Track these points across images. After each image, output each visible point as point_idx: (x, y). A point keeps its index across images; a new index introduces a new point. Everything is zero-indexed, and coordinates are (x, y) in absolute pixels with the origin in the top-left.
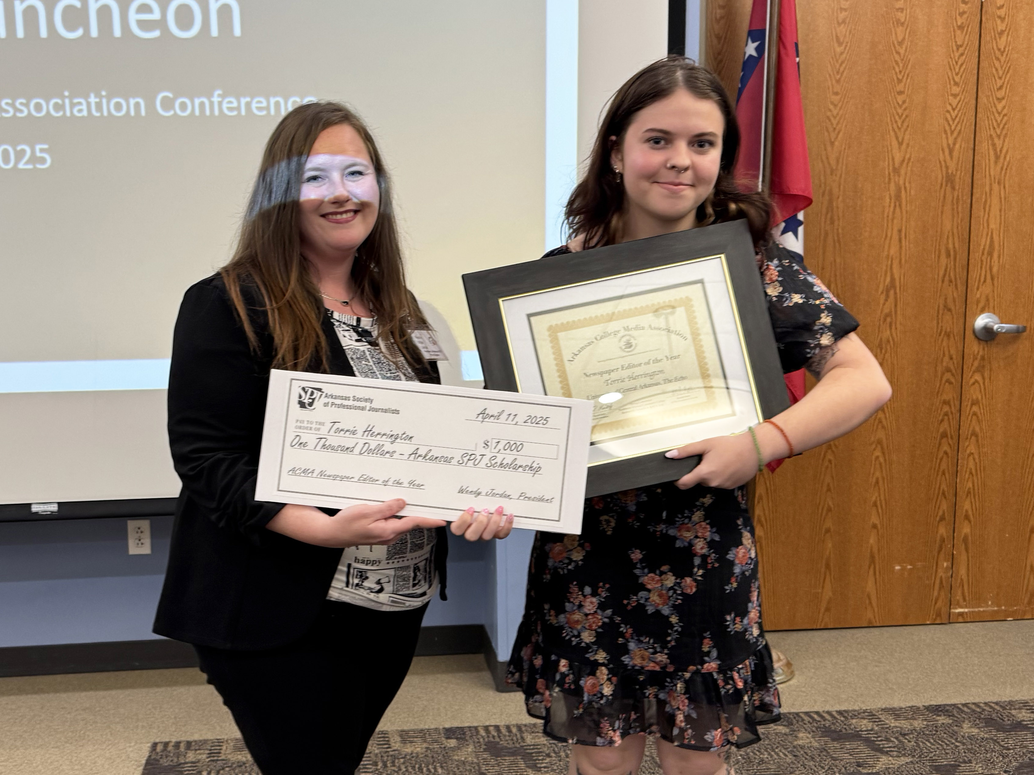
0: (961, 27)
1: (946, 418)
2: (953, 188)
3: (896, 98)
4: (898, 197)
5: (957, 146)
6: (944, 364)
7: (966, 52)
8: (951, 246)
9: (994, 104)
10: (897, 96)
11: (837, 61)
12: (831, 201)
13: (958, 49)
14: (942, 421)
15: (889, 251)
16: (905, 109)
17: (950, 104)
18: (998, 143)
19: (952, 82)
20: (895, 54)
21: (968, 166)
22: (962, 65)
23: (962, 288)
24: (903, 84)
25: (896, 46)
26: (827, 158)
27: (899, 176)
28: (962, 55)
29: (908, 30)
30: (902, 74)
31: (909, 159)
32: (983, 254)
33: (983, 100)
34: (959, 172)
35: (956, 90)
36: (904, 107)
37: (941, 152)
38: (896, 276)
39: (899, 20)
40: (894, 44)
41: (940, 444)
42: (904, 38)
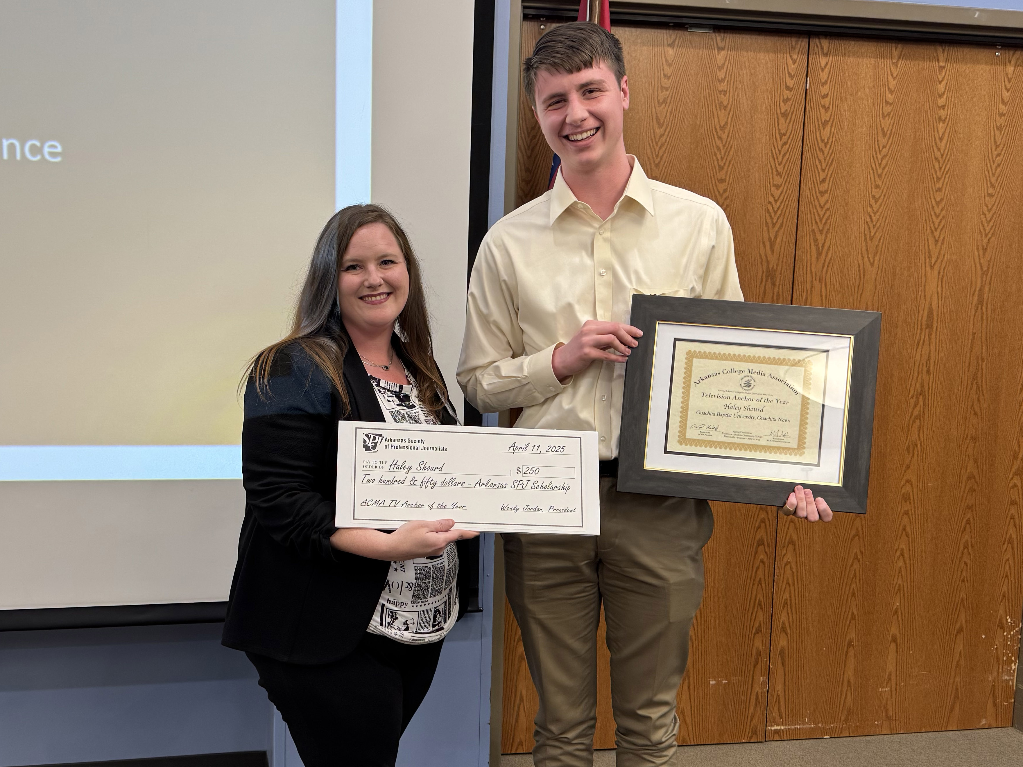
0: (785, 115)
1: (763, 525)
2: (774, 284)
3: (716, 186)
5: (779, 240)
7: (789, 141)
9: (817, 197)
10: (718, 184)
11: (657, 143)
13: (781, 138)
14: (759, 527)
16: (726, 199)
17: (773, 196)
18: (821, 238)
19: (775, 173)
20: (716, 139)
21: (789, 262)
22: (785, 154)
24: (724, 172)
25: (718, 130)
28: (785, 143)
29: (731, 115)
30: (724, 161)
33: (806, 192)
34: (780, 267)
35: (778, 180)
36: (725, 196)
37: (761, 245)
39: (722, 102)
40: (716, 129)
41: (756, 553)
42: (726, 123)
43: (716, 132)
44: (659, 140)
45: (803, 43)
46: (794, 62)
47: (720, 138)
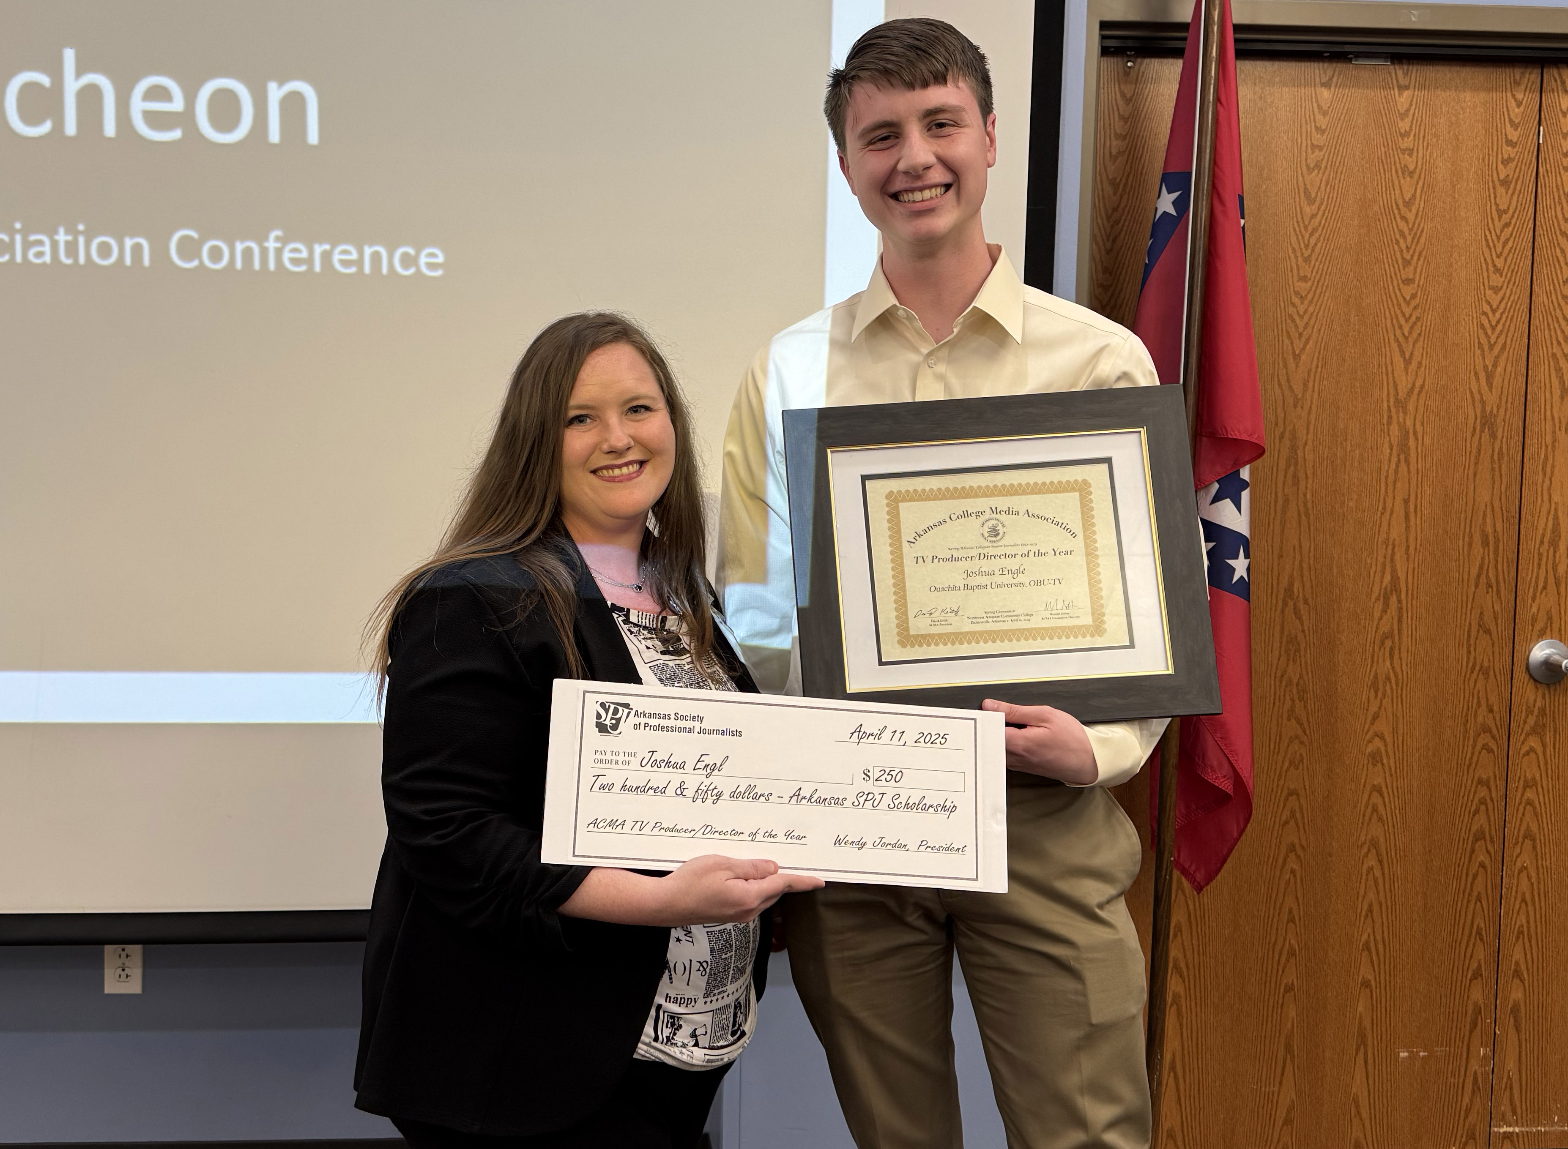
0: (1505, 183)
1: (1483, 807)
2: (1493, 436)
3: (1400, 290)
4: (1404, 447)
5: (1499, 369)
6: (1480, 719)
7: (1513, 221)
8: (1489, 529)
9: (1559, 305)
10: (1401, 285)
11: (1306, 228)
12: (1294, 449)
13: (1500, 217)
14: (1477, 812)
15: (1388, 533)
16: (1415, 308)
17: (1488, 303)
19: (1491, 268)
20: (1399, 220)
21: (1516, 403)
22: (1508, 240)
23: (1507, 595)
24: (1412, 268)
25: (1401, 206)
26: (1288, 381)
27: (1405, 413)
28: (1507, 225)
29: (1421, 184)
30: (1411, 252)
31: (1422, 387)
32: (1542, 542)
33: (1540, 298)
34: (1502, 411)
35: (1496, 280)
36: (1414, 303)
37: (1473, 378)
38: (1402, 575)
39: (1406, 166)
40: (1397, 205)
41: (1473, 851)
42: (1414, 196)
43: (1399, 209)
44: (1309, 223)
45: (1532, 76)
46: (1519, 105)
47: (1403, 218)
